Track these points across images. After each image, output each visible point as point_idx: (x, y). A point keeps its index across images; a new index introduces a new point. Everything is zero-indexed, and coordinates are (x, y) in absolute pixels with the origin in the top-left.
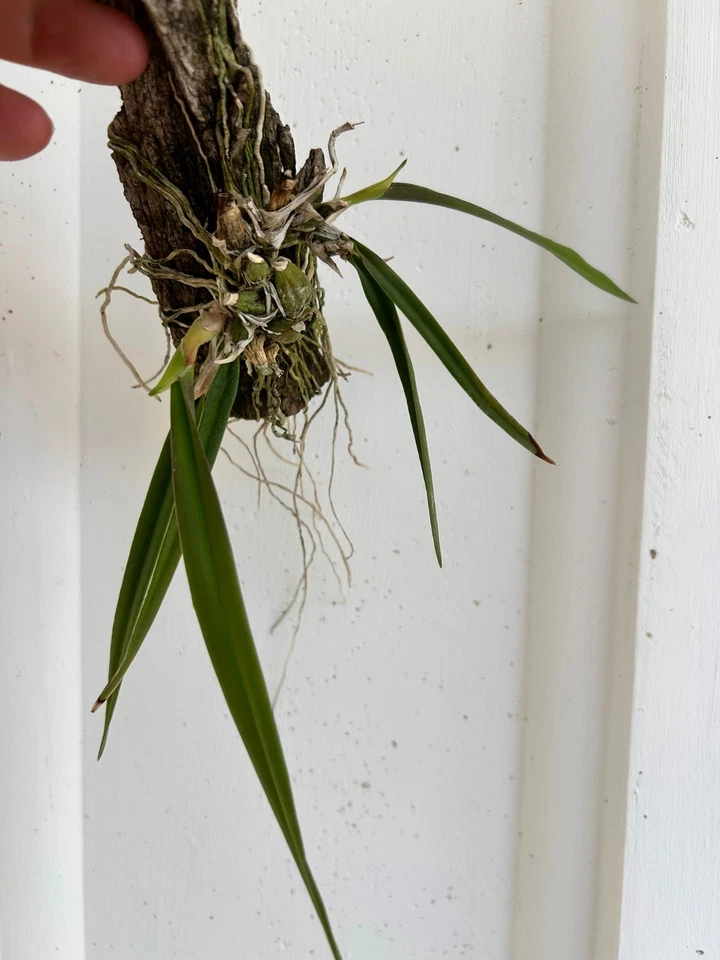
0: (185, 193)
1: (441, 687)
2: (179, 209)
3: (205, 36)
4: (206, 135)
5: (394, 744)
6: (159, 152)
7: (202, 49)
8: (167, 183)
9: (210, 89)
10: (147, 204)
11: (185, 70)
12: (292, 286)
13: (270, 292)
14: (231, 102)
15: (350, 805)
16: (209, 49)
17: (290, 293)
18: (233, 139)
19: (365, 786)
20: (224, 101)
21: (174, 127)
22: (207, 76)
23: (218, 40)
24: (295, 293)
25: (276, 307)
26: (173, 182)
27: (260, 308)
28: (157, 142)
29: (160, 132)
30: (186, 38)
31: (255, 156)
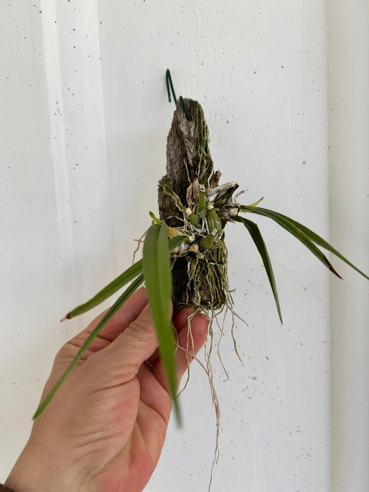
0: (180, 197)
1: (289, 330)
2: (176, 202)
3: (198, 144)
4: (192, 171)
5: (267, 358)
6: (174, 184)
7: (197, 148)
8: (174, 193)
9: (196, 159)
10: (165, 204)
11: (190, 152)
12: (214, 219)
13: (204, 220)
14: (203, 161)
15: (247, 388)
16: (199, 148)
17: (212, 221)
18: (201, 172)
19: (254, 378)
20: (200, 162)
21: (181, 176)
22: (197, 155)
23: (202, 147)
24: (215, 222)
25: (206, 228)
26: (177, 194)
27: (199, 225)
28: (175, 181)
29: (176, 178)
30: (193, 144)
31: (207, 182)
